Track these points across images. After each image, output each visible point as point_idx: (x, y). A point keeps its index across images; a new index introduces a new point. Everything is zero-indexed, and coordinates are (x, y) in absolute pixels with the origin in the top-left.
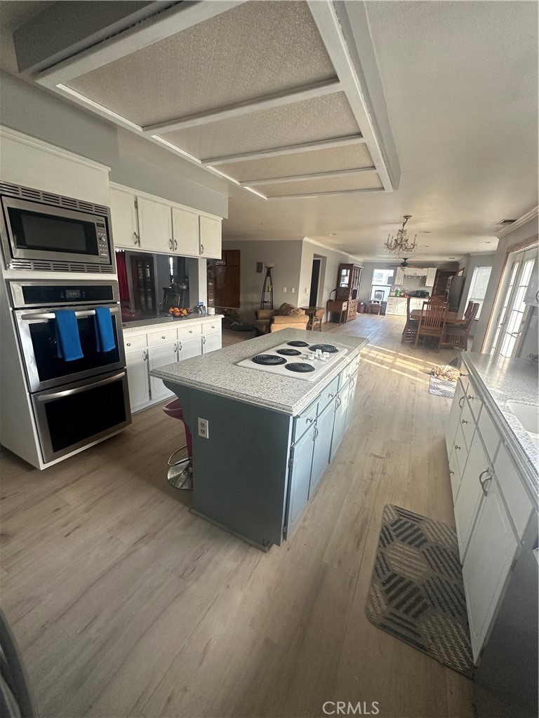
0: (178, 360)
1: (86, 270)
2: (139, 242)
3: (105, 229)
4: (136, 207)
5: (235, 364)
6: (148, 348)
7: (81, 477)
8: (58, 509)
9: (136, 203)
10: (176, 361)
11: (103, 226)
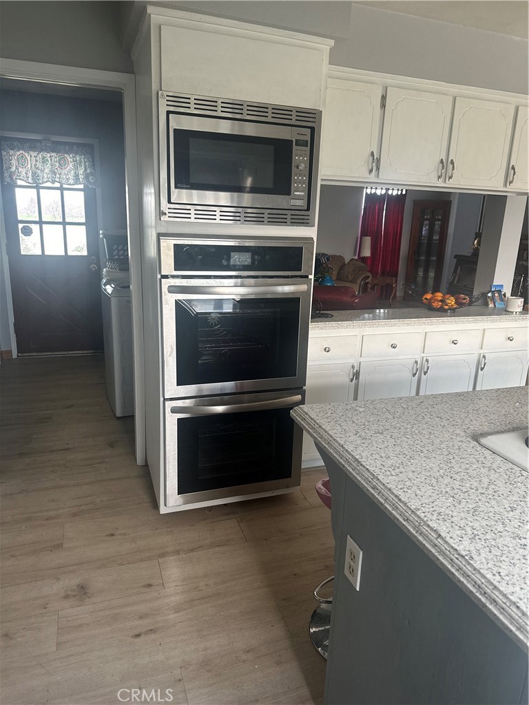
0: (418, 393)
1: (289, 221)
2: (378, 168)
3: (308, 149)
4: (383, 106)
5: (476, 437)
6: (362, 360)
7: (201, 547)
8: (150, 585)
9: (384, 98)
10: (413, 393)
11: (304, 144)
